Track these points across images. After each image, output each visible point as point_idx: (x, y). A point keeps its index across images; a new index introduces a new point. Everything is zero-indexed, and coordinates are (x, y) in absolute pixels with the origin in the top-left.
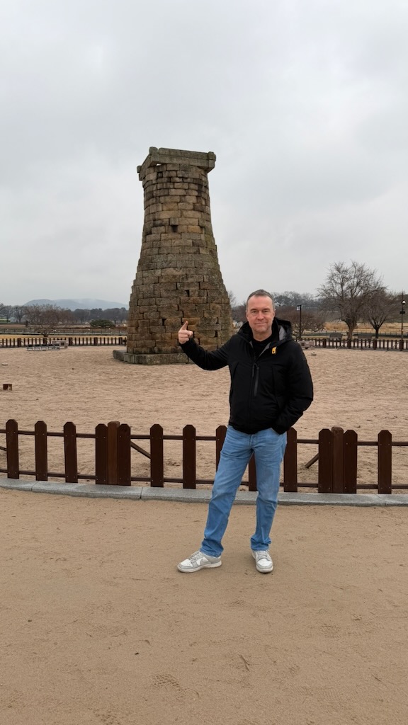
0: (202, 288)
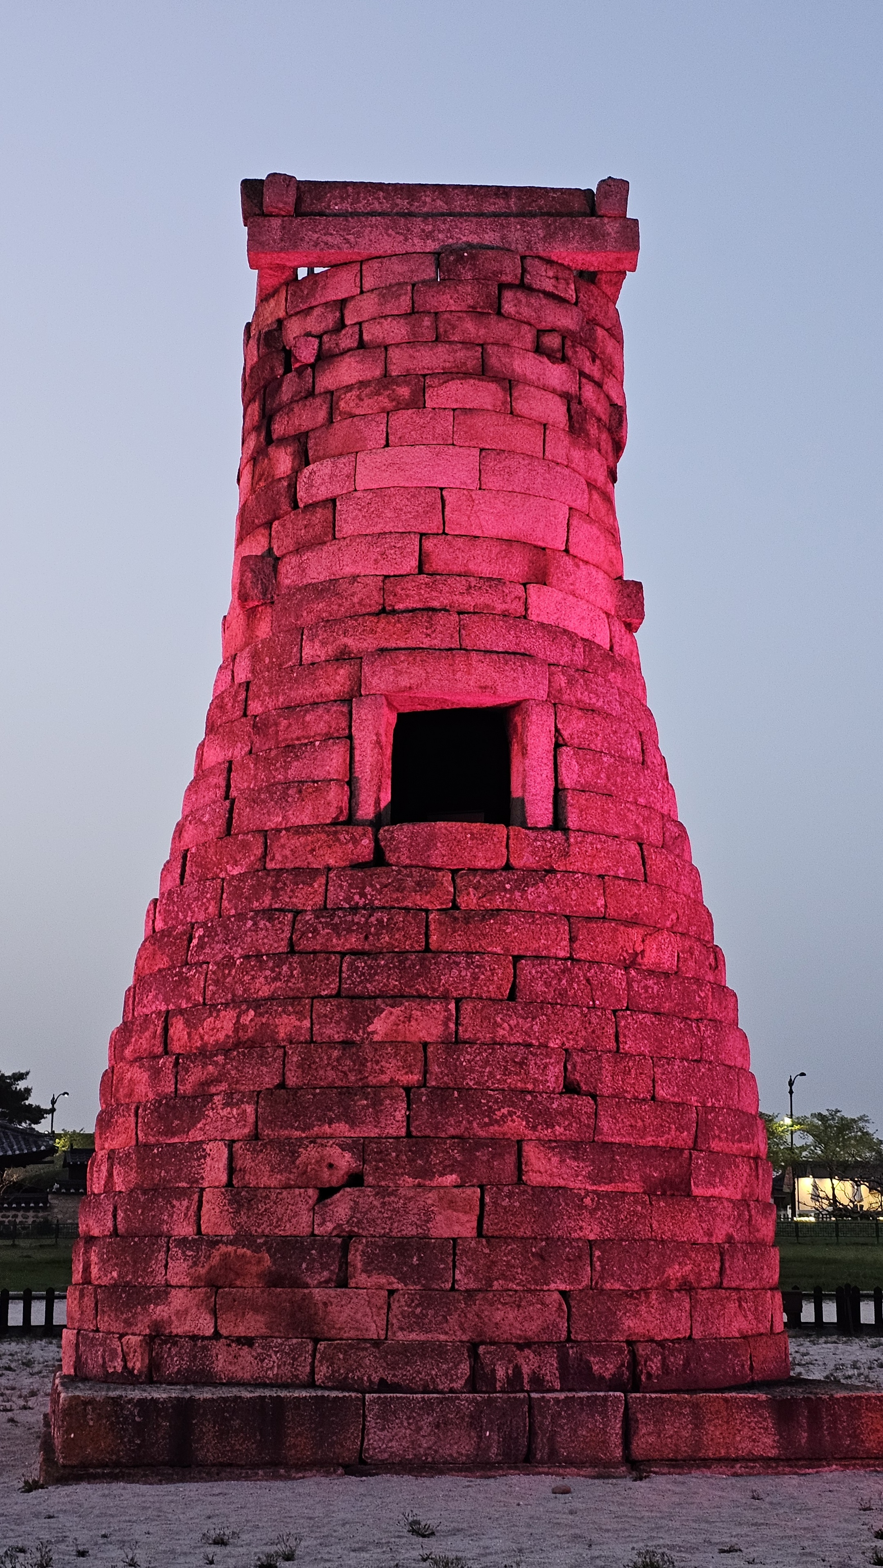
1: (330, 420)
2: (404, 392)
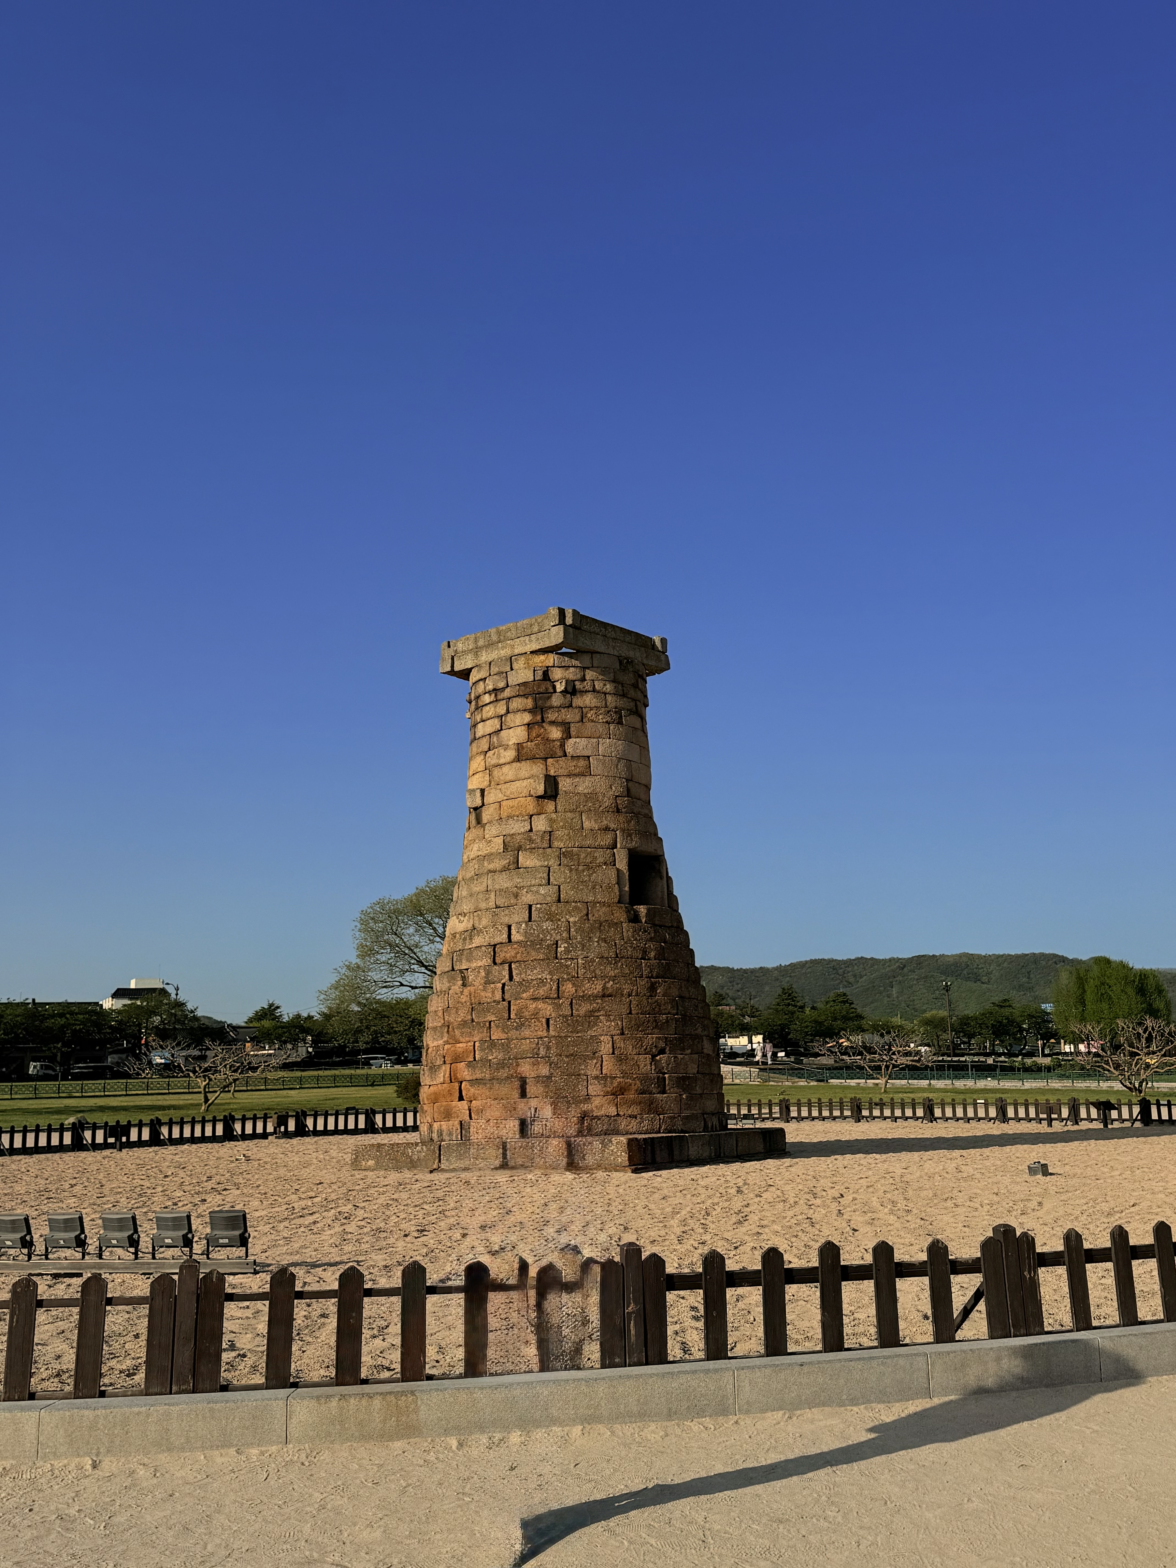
0: (498, 960)
1: (582, 720)
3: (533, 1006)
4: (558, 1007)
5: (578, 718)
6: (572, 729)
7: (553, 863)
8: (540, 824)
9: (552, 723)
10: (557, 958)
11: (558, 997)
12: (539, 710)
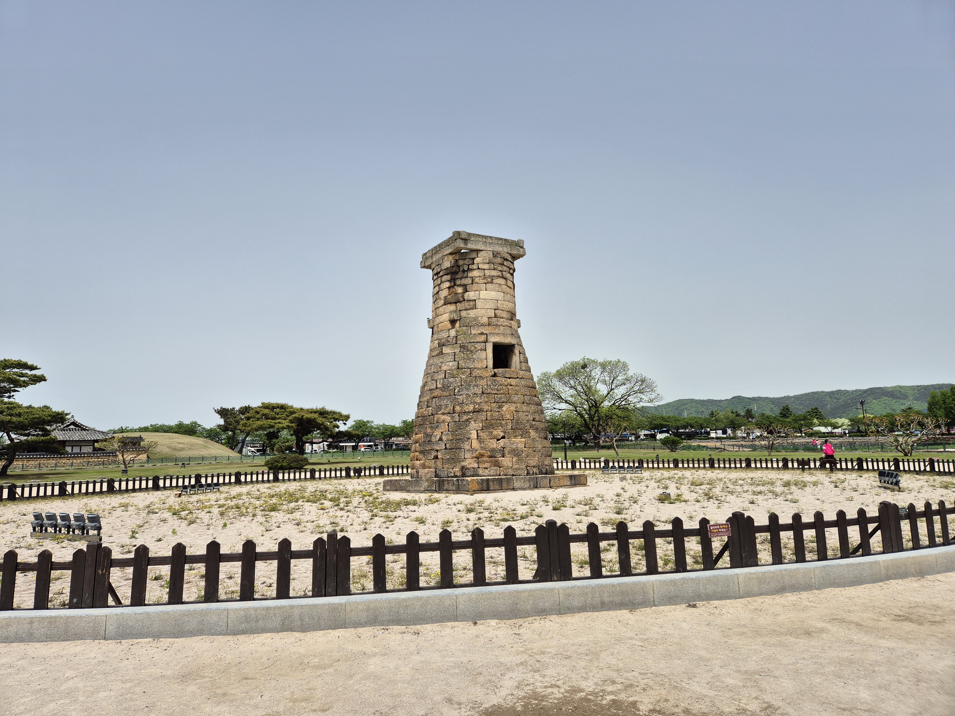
1: (472, 283)
2: (489, 280)
3: (443, 417)
4: (453, 417)
5: (470, 282)
6: (468, 287)
7: (457, 351)
8: (453, 333)
9: (458, 286)
10: (455, 395)
11: (454, 413)
12: (453, 280)
